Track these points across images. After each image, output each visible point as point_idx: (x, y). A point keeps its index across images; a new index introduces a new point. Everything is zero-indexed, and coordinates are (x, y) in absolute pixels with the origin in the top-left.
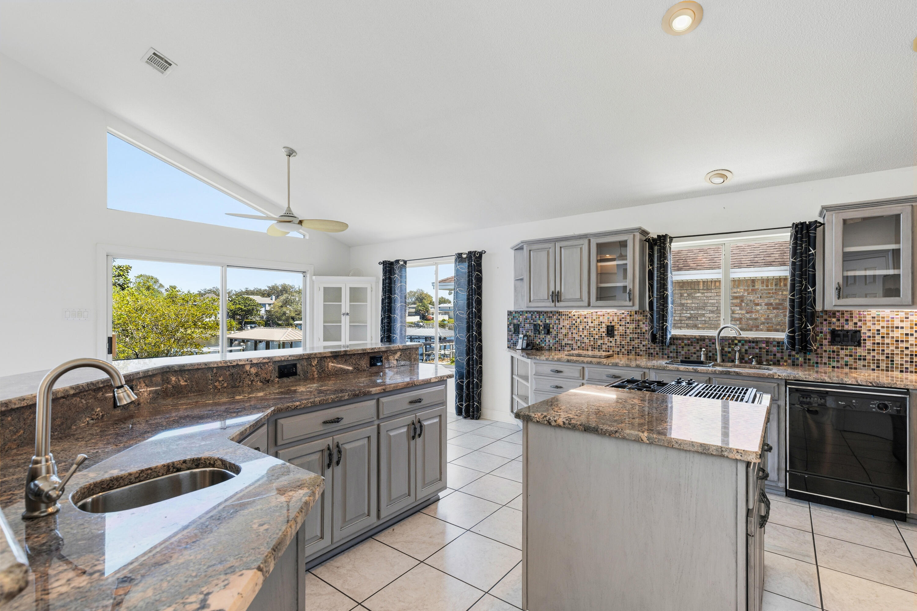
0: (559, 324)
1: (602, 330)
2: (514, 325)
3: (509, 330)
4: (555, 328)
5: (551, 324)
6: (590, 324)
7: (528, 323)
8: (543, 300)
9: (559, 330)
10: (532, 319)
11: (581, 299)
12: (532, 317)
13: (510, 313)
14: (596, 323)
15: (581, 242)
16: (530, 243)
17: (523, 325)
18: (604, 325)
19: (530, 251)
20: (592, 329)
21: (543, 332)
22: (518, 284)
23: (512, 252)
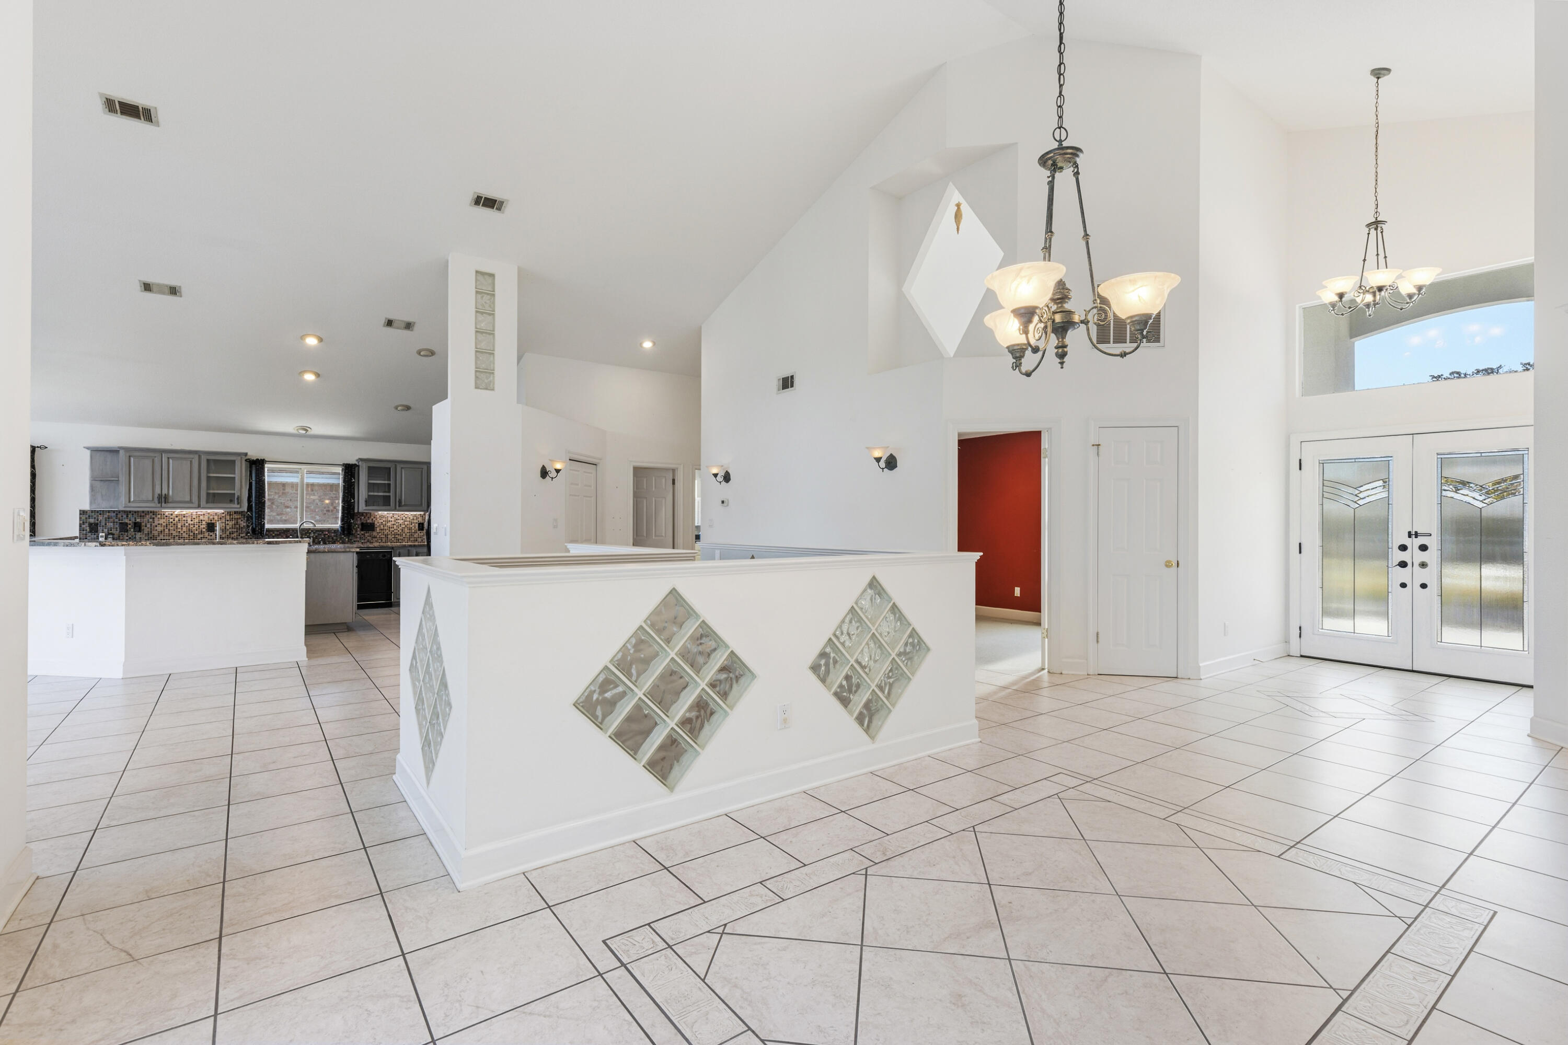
0: (154, 522)
1: (203, 526)
2: (90, 525)
3: (82, 530)
4: (149, 526)
5: (143, 522)
6: (189, 522)
7: (111, 522)
8: (147, 501)
9: (154, 528)
10: (116, 518)
11: (191, 502)
12: (116, 516)
13: (82, 513)
14: (197, 520)
15: (191, 456)
16: (128, 450)
17: (103, 524)
18: (204, 523)
19: (130, 456)
20: (192, 526)
21: (132, 530)
22: (98, 484)
23: (88, 452)
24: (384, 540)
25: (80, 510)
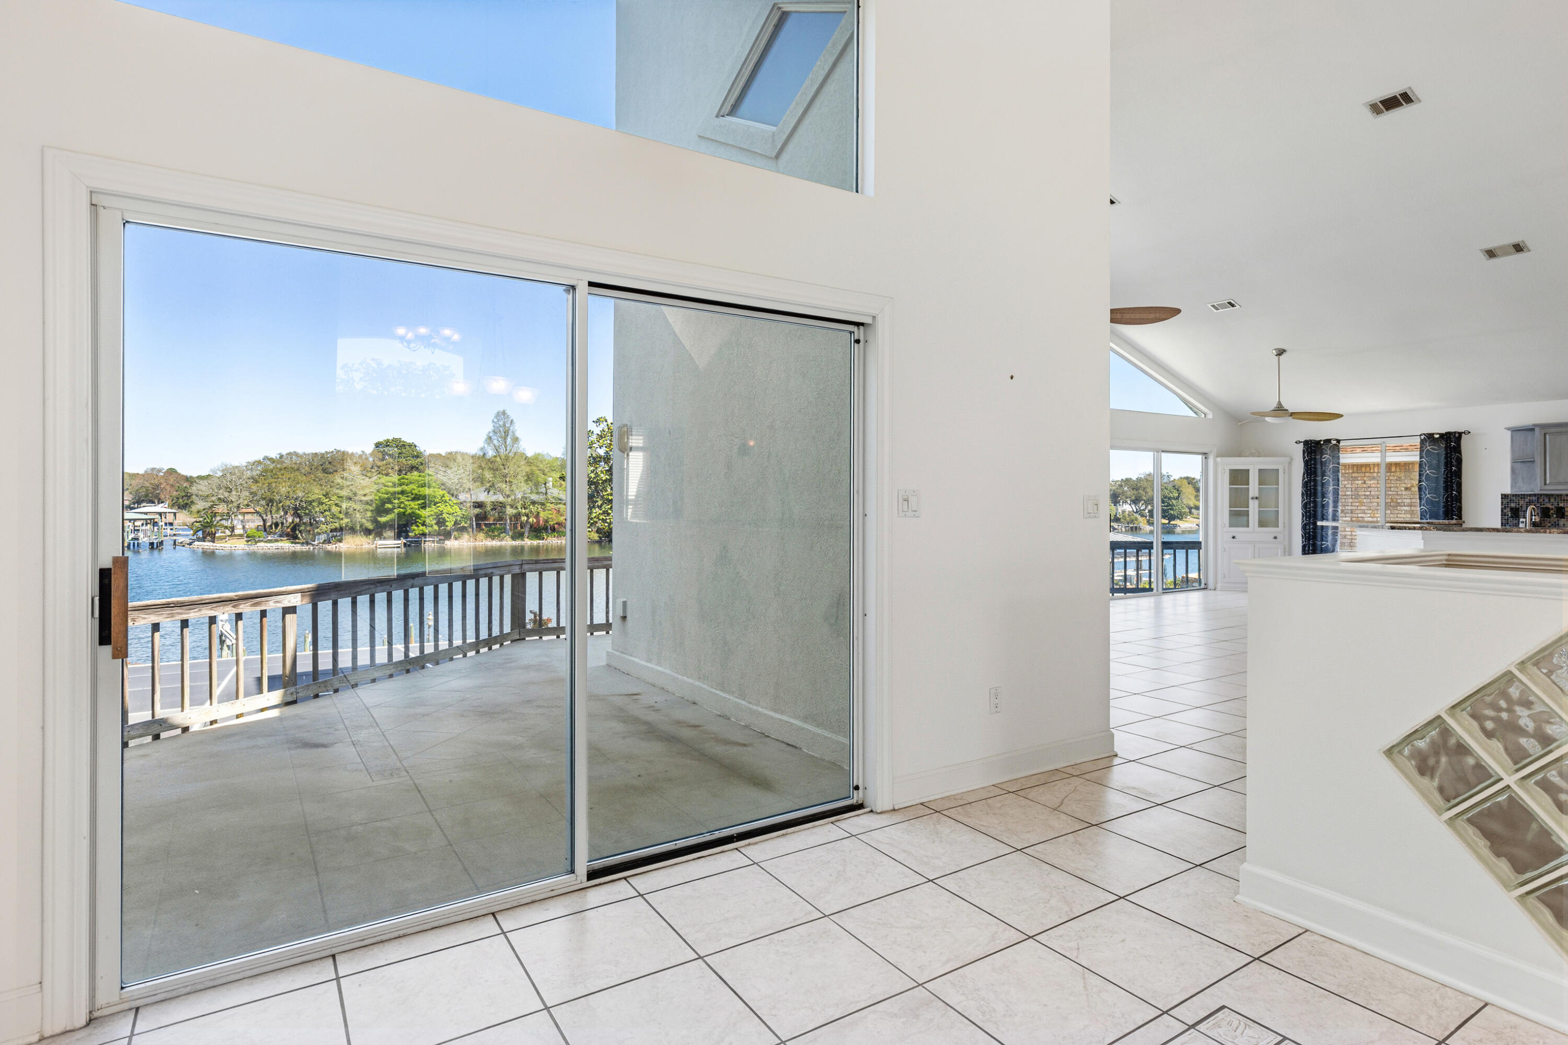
2: (1512, 509)
3: (1503, 514)
7: (1532, 507)
10: (1538, 503)
12: (1538, 500)
13: (1504, 497)
16: (1543, 426)
17: (1524, 508)
19: (1546, 433)
21: (1555, 516)
22: (1519, 465)
23: (1509, 433)
25: (1502, 495)
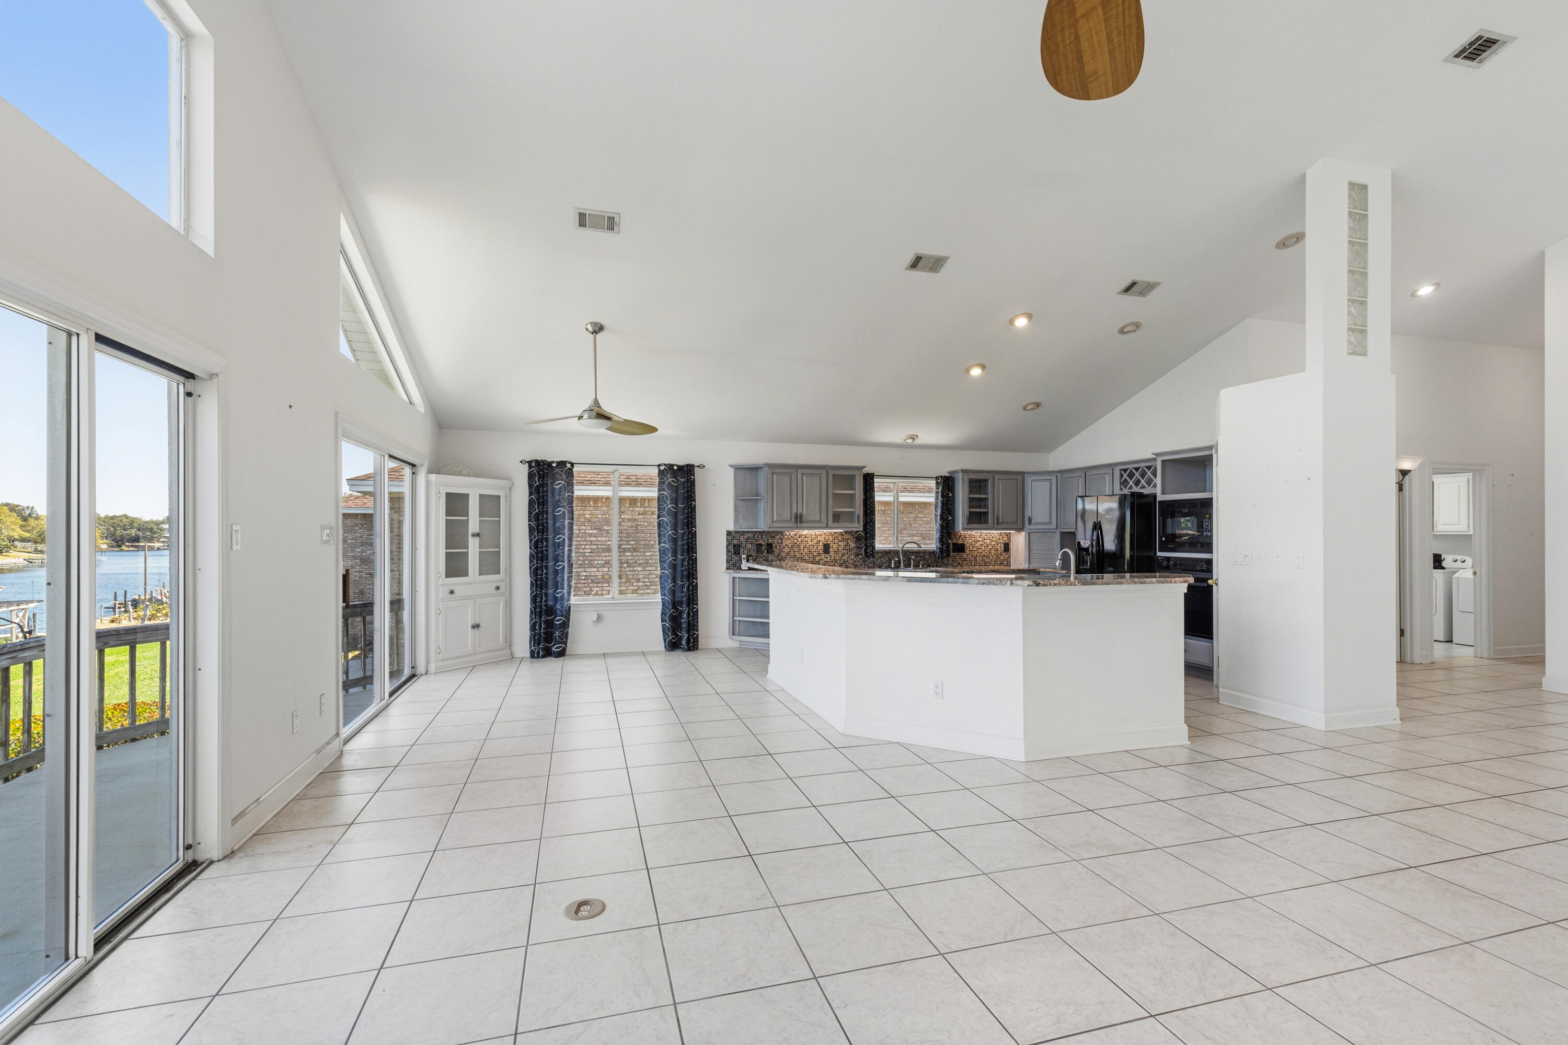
0: (782, 543)
1: (819, 548)
2: (735, 546)
3: (728, 551)
4: (778, 547)
5: (774, 543)
6: (809, 542)
7: (750, 544)
9: (782, 549)
10: (754, 539)
12: (754, 537)
13: (729, 533)
14: (815, 541)
17: (744, 545)
18: (821, 544)
20: (811, 548)
21: (766, 551)
22: (740, 503)
23: (732, 470)
24: (973, 563)
25: (727, 531)
